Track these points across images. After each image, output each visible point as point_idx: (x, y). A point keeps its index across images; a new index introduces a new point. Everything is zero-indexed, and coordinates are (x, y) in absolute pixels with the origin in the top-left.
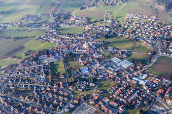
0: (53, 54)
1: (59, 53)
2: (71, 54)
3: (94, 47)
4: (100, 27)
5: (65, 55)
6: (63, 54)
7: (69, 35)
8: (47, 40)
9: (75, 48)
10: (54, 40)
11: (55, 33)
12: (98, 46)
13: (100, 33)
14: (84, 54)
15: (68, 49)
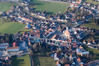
0: (18, 43)
1: (27, 42)
2: (44, 45)
3: (79, 37)
4: (92, 5)
5: (34, 46)
6: (32, 44)
7: (46, 14)
8: (13, 19)
9: (52, 35)
10: (23, 19)
11: (27, 8)
12: (85, 37)
13: (91, 16)
14: (63, 48)
15: (41, 37)
